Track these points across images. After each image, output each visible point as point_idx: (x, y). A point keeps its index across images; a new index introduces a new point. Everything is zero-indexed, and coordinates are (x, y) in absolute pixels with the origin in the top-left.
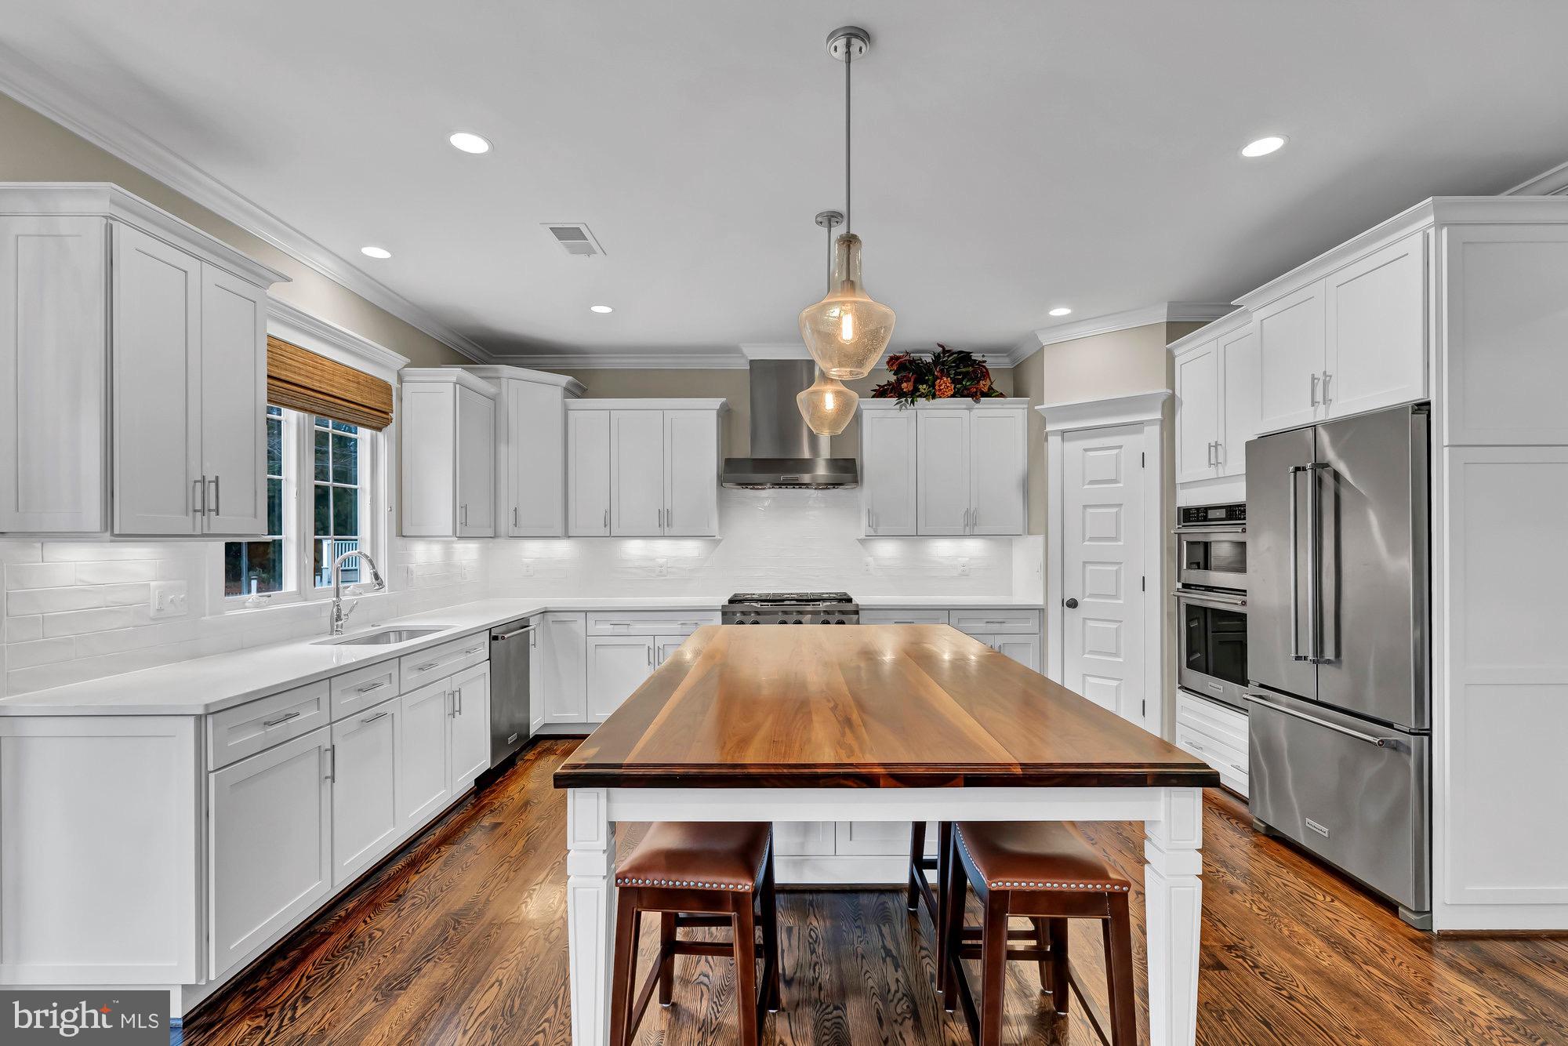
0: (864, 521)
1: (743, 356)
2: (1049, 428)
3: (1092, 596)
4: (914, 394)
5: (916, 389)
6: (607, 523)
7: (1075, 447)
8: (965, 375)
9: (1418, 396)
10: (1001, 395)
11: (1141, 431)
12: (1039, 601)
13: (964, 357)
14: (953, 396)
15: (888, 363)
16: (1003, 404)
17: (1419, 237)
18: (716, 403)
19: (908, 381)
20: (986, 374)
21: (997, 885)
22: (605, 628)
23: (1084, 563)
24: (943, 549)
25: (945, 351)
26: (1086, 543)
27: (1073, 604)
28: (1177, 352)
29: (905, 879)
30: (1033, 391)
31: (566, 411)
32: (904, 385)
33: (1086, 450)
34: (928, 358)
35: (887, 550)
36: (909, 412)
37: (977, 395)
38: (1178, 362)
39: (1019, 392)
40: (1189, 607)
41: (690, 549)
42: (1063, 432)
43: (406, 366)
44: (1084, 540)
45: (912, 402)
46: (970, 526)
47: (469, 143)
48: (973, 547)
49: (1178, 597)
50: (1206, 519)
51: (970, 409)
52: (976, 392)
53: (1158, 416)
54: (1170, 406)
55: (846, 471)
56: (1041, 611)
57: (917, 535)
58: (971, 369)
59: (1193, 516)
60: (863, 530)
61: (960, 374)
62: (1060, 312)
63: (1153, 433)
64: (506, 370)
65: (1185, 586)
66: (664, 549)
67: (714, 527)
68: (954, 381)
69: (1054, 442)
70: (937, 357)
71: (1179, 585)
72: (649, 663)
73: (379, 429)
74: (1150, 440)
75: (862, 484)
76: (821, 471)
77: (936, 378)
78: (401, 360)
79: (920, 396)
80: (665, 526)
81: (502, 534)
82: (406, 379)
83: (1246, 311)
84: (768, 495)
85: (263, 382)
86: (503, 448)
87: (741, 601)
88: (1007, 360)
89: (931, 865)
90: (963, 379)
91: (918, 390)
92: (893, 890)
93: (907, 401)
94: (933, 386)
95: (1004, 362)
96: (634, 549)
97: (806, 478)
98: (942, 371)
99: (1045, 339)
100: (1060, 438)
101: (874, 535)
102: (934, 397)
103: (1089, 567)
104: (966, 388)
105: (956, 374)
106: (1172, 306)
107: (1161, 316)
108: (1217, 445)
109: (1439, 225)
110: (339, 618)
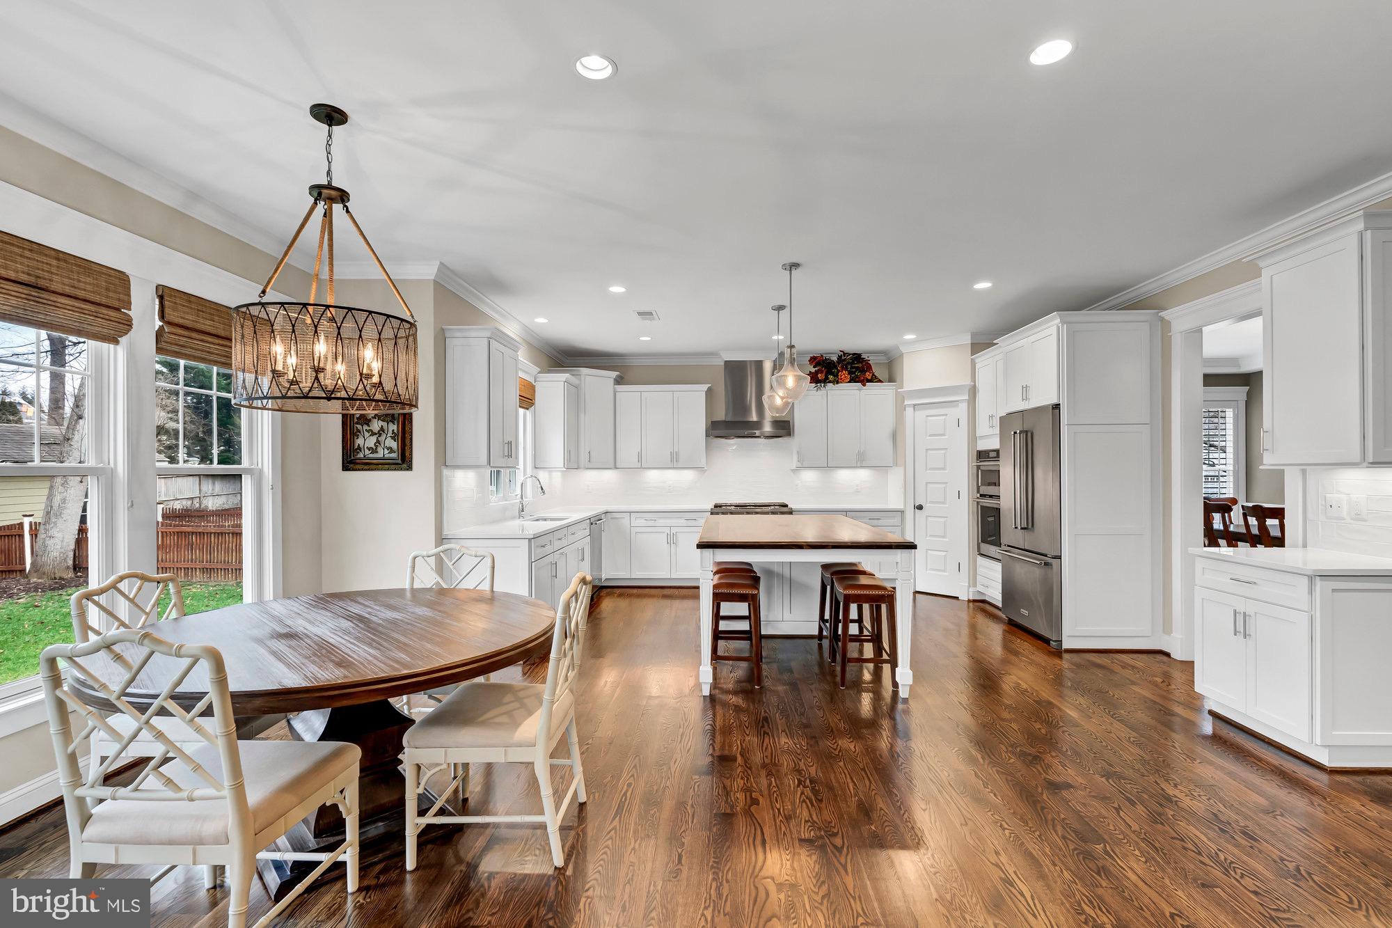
0: (795, 458)
1: (720, 357)
2: (906, 403)
3: (931, 502)
4: (826, 381)
5: (827, 378)
6: (640, 459)
7: (921, 414)
8: (857, 368)
9: (1055, 401)
10: (880, 381)
11: (957, 406)
12: (901, 507)
13: (857, 357)
14: (849, 382)
15: (809, 361)
16: (880, 386)
17: (1055, 327)
18: (705, 387)
19: (822, 372)
20: (869, 367)
21: (847, 592)
22: (642, 522)
23: (927, 483)
24: (844, 476)
25: (845, 354)
26: (928, 471)
27: (920, 508)
28: (977, 361)
29: (816, 632)
30: (898, 380)
31: (615, 393)
32: (819, 375)
33: (927, 416)
34: (835, 358)
35: (809, 476)
36: (823, 392)
37: (864, 382)
38: (978, 366)
39: (891, 380)
40: (981, 506)
41: (688, 476)
42: (915, 405)
43: (539, 373)
44: (926, 470)
45: (824, 386)
46: (860, 461)
47: (617, 289)
48: (863, 475)
49: (978, 502)
50: (989, 457)
51: (860, 390)
52: (863, 380)
53: (966, 397)
54: (973, 391)
55: (784, 428)
56: (902, 512)
57: (828, 466)
58: (860, 365)
59: (982, 455)
60: (794, 464)
61: (855, 367)
62: (909, 337)
63: (963, 407)
64: (584, 371)
65: (981, 495)
66: (671, 476)
67: (703, 463)
68: (850, 373)
69: (909, 411)
70: (840, 357)
71: (978, 495)
72: (668, 543)
73: (527, 409)
74: (962, 411)
75: (793, 435)
76: (768, 428)
77: (839, 371)
78: (536, 369)
79: (829, 382)
80: (674, 462)
81: (582, 466)
82: (538, 380)
83: (1000, 347)
84: (734, 442)
85: (518, 397)
86: (582, 416)
87: (720, 506)
88: (884, 358)
89: (827, 621)
90: (856, 371)
91: (828, 378)
92: (811, 637)
93: (821, 385)
94: (837, 376)
95: (882, 359)
96: (653, 476)
97: (757, 433)
98: (842, 367)
99: (903, 349)
100: (913, 409)
101: (802, 467)
102: (838, 383)
103: (930, 486)
104: (857, 376)
105: (852, 368)
106: (973, 335)
107: (967, 340)
108: (992, 416)
109: (1063, 322)
110: (523, 511)
